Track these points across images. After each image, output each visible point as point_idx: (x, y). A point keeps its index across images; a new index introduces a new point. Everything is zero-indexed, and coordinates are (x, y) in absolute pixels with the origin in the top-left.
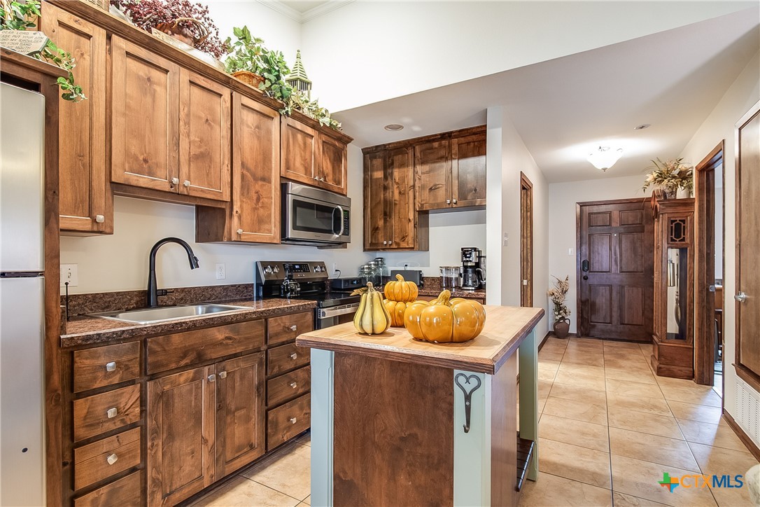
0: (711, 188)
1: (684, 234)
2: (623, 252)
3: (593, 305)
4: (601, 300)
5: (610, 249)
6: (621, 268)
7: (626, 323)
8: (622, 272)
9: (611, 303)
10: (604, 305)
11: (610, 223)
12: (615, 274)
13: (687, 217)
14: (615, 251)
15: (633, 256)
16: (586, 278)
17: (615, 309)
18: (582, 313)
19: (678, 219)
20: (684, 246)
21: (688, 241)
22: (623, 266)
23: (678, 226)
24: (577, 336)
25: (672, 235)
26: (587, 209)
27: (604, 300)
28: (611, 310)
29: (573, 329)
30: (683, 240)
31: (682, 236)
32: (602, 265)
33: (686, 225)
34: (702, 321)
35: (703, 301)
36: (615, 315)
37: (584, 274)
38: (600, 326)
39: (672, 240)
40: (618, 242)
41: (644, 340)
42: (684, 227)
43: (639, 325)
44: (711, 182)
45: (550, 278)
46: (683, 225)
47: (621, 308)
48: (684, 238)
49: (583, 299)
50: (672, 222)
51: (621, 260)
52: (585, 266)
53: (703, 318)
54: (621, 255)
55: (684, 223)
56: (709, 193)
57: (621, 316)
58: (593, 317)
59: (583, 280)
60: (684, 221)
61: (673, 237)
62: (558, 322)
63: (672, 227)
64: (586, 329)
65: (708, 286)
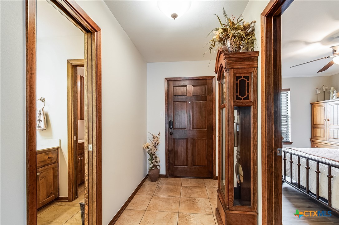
0: (278, 37)
1: (248, 92)
2: (195, 115)
3: (176, 152)
4: (181, 150)
5: (187, 113)
6: (193, 126)
7: (196, 165)
8: (194, 129)
9: (187, 151)
10: (183, 153)
11: (186, 94)
12: (189, 130)
13: (251, 73)
14: (189, 114)
15: (200, 118)
16: (171, 134)
17: (190, 155)
18: (169, 160)
19: (243, 75)
20: (249, 104)
21: (252, 99)
22: (195, 125)
23: (242, 82)
24: (166, 176)
25: (237, 93)
26: (172, 84)
27: (183, 150)
28: (187, 156)
29: (163, 171)
30: (247, 98)
31: (247, 94)
32: (181, 124)
33: (249, 82)
34: (270, 190)
35: (271, 167)
36: (190, 159)
37: (170, 131)
38: (180, 168)
39: (238, 98)
40: (191, 107)
41: (207, 176)
42: (248, 83)
43: (204, 166)
44: (278, 29)
45: (148, 134)
46: (247, 82)
47: (193, 155)
48: (248, 95)
49: (170, 149)
50: (238, 78)
51: (193, 120)
52: (170, 125)
53: (271, 187)
54: (193, 117)
55: (248, 80)
56: (276, 43)
57: (193, 161)
58: (176, 162)
59: (170, 135)
60: (247, 78)
61: (238, 94)
62: (151, 169)
63: (237, 83)
64: (172, 171)
65: (275, 149)
